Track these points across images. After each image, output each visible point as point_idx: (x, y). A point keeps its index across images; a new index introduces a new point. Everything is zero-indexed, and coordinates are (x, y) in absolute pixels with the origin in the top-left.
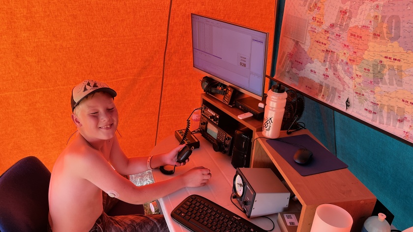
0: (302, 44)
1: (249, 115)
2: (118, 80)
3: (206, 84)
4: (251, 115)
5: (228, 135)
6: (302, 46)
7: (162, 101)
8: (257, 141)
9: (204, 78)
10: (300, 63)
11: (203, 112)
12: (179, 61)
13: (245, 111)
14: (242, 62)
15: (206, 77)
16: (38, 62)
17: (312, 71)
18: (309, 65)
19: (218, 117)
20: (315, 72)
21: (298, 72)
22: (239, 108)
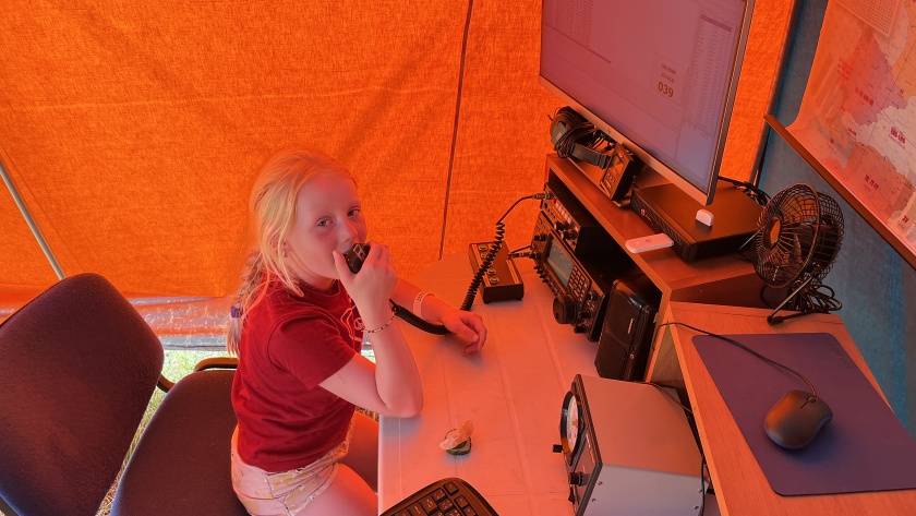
0: (884, 38)
1: (662, 241)
2: (344, 93)
3: (561, 132)
4: (668, 243)
5: (595, 286)
6: (883, 46)
7: (457, 155)
8: (668, 329)
9: (562, 110)
10: (866, 98)
11: (546, 206)
12: (504, 55)
13: (656, 227)
14: (665, 82)
15: (568, 110)
16: (144, 34)
17: (894, 132)
18: (890, 110)
19: (577, 229)
20: (903, 140)
21: (855, 126)
22: (640, 215)
